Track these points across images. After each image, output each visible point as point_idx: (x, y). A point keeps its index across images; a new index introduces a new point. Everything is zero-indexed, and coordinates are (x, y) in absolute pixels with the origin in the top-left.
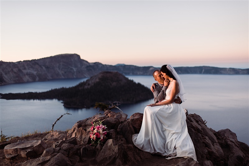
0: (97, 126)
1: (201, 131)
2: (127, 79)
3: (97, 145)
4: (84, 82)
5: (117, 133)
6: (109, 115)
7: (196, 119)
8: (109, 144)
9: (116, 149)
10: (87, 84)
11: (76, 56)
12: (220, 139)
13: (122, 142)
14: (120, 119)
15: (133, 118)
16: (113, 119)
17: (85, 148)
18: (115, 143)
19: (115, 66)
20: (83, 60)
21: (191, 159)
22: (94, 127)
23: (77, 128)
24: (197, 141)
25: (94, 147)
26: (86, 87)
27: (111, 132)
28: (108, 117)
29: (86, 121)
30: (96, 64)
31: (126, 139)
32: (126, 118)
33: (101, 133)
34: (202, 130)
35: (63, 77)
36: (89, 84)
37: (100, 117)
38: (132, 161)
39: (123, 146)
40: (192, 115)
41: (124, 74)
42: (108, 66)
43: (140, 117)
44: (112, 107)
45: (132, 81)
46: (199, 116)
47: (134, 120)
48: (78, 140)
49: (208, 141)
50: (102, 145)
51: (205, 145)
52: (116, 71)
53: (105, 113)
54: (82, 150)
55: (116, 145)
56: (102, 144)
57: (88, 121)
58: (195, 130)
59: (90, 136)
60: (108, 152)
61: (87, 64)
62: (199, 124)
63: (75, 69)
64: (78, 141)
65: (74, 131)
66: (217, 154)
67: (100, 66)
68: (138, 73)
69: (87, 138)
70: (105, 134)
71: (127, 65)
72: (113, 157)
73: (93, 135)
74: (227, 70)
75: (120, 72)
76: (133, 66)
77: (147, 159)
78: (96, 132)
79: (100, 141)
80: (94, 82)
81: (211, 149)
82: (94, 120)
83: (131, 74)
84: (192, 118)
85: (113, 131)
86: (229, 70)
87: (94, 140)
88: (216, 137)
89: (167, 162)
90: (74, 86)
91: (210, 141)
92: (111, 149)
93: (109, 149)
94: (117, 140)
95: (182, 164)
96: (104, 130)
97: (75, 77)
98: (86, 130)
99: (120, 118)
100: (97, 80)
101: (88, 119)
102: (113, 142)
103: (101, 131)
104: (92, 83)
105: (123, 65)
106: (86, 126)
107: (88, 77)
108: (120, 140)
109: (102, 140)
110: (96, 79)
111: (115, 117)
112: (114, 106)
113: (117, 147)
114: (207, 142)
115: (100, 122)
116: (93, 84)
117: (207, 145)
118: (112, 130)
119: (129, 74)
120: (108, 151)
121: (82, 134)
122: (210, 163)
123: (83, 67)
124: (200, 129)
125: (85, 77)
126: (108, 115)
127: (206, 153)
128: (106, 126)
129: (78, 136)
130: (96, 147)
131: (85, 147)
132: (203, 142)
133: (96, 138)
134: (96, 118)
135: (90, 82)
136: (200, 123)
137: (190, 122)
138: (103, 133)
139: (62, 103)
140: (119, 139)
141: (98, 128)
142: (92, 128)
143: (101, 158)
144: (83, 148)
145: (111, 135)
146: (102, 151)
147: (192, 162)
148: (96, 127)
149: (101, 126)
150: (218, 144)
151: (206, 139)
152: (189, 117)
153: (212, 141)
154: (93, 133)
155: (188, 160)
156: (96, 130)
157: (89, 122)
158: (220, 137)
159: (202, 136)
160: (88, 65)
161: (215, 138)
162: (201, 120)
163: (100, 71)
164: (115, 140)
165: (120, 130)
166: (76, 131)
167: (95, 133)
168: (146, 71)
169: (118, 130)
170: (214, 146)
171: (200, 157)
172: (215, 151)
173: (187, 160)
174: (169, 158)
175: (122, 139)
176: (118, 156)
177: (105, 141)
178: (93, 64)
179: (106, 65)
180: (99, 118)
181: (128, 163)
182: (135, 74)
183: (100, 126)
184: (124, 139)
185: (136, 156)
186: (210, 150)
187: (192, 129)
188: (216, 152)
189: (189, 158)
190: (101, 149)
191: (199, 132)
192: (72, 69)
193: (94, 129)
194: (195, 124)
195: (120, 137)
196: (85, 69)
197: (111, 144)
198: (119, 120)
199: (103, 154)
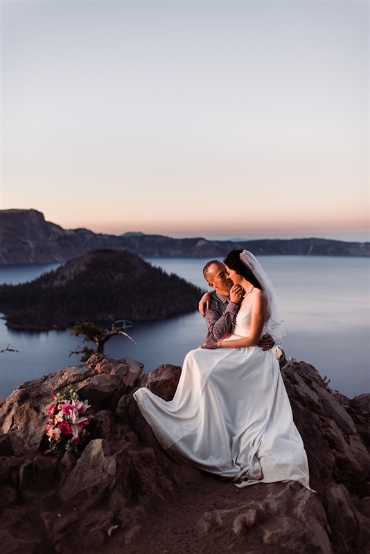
0: (63, 403)
1: (319, 408)
2: (148, 265)
3: (63, 455)
4: (52, 272)
5: (117, 419)
6: (98, 367)
7: (307, 376)
8: (94, 453)
9: (111, 464)
10: (59, 277)
11: (35, 214)
12: (361, 422)
13: (129, 444)
14: (124, 378)
15: (154, 380)
16: (108, 377)
17: (30, 464)
18: (109, 451)
19: (120, 238)
20: (51, 224)
21: (298, 485)
22: (57, 405)
23: (16, 404)
24: (311, 432)
25: (54, 460)
26: (57, 283)
27: (100, 419)
28: (96, 373)
29: (41, 382)
30: (80, 232)
31: (137, 433)
32: (141, 373)
33: (74, 422)
34: (321, 405)
35: (5, 261)
36: (63, 278)
37: (75, 373)
38: (151, 492)
39: (129, 456)
40: (295, 366)
41: (141, 255)
42: (106, 237)
43: (172, 375)
44: (112, 333)
45: (159, 270)
46: (311, 366)
47: (158, 384)
48: (19, 434)
49: (336, 432)
50: (75, 455)
51: (328, 444)
52: (124, 249)
53: (89, 363)
54: (22, 470)
55: (112, 453)
56: (76, 450)
57: (46, 383)
58: (304, 405)
59: (46, 431)
60: (90, 473)
61: (59, 232)
62: (313, 389)
63: (32, 245)
64: (19, 438)
65: (9, 410)
66: (358, 466)
67: (89, 237)
68: (173, 253)
69: (40, 435)
70: (84, 425)
71: (148, 236)
72: (104, 487)
73: (54, 428)
74: (361, 246)
75: (134, 251)
76: (161, 237)
77: (190, 483)
78: (61, 420)
79: (71, 444)
80: (75, 273)
81: (343, 452)
82: (61, 381)
83: (157, 255)
84: (296, 374)
85: (106, 414)
86: (364, 247)
87: (55, 442)
88: (352, 417)
89: (238, 493)
90: (30, 281)
91: (339, 431)
92: (98, 465)
93: (94, 466)
94: (115, 439)
95: (277, 499)
96: (81, 413)
97: (32, 261)
98: (38, 410)
99: (126, 375)
100: (83, 268)
101: (46, 378)
102: (103, 446)
103: (73, 416)
104: (70, 274)
105: (139, 235)
106: (39, 397)
107: (62, 262)
108: (123, 437)
109: (76, 440)
110: (79, 266)
111: (113, 373)
112: (118, 331)
113: (114, 461)
114: (334, 434)
115: (73, 393)
116: (72, 278)
117: (333, 444)
118: (103, 412)
119: (151, 255)
120: (92, 472)
121: (28, 420)
122: (342, 492)
123: (50, 239)
124: (316, 401)
125: (56, 262)
126: (96, 368)
127: (331, 465)
128: (87, 401)
129: (20, 425)
130: (60, 459)
131: (30, 462)
132: (325, 437)
133: (62, 435)
134: (65, 377)
135: (66, 273)
136: (314, 385)
137: (293, 383)
138: (79, 422)
139: (2, 318)
140: (118, 436)
141: (67, 410)
142: (51, 409)
143: (73, 490)
144: (25, 465)
145: (100, 427)
146: (75, 470)
147: (300, 494)
148: (63, 406)
149: (74, 404)
150: (358, 438)
151: (329, 426)
152: (289, 370)
153: (343, 431)
154: (53, 423)
155: (291, 487)
156: (61, 414)
157: (49, 385)
158: (360, 417)
159: (321, 419)
160: (61, 234)
161: (351, 423)
162: (317, 378)
163: (89, 249)
164: (109, 440)
165: (122, 411)
166: (13, 412)
167: (59, 423)
168: (189, 247)
169: (118, 410)
170: (349, 444)
171: (319, 476)
172: (351, 458)
173: (288, 487)
174: (244, 484)
175: (128, 435)
176: (115, 485)
177: (84, 442)
178: (73, 233)
179: (101, 235)
180: (74, 376)
181: (140, 500)
182: (164, 255)
183: (71, 403)
184: (131, 435)
185: (163, 478)
186: (341, 455)
187: (298, 403)
188: (355, 460)
189: (292, 483)
190: (74, 465)
191: (313, 410)
192: (26, 243)
193: (56, 412)
194: (303, 388)
195: (122, 430)
196: (56, 244)
197: (99, 454)
198: (122, 380)
199: (77, 479)
